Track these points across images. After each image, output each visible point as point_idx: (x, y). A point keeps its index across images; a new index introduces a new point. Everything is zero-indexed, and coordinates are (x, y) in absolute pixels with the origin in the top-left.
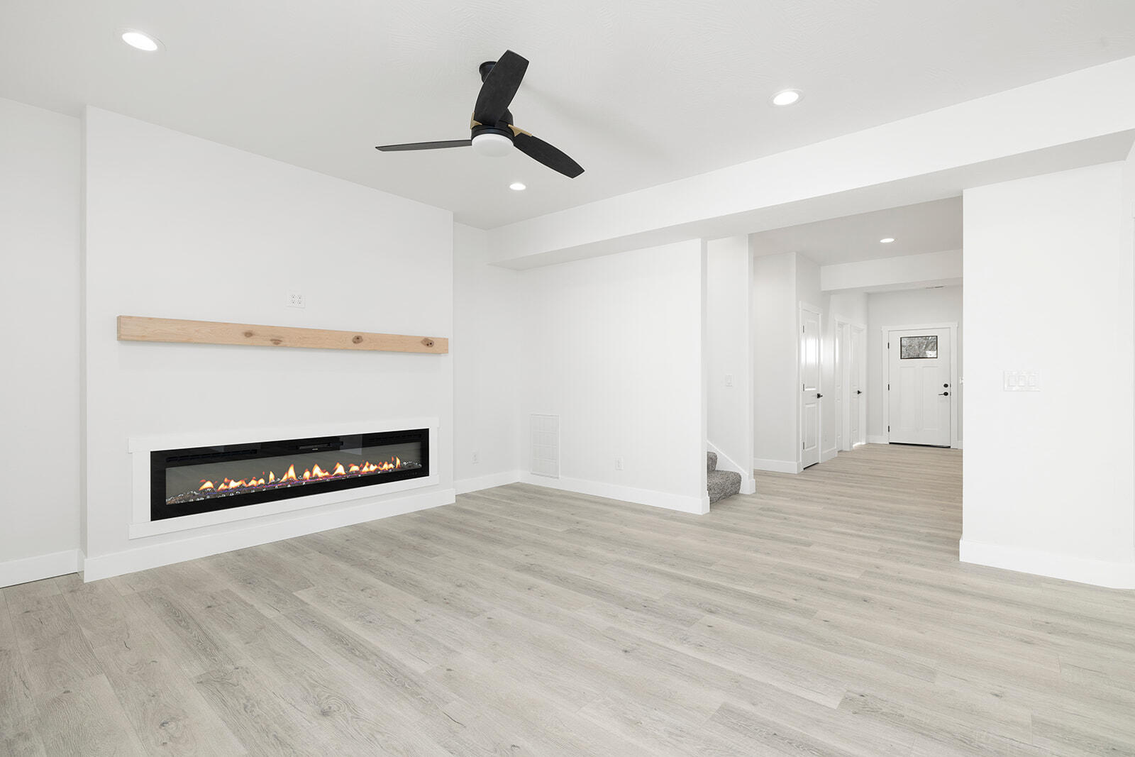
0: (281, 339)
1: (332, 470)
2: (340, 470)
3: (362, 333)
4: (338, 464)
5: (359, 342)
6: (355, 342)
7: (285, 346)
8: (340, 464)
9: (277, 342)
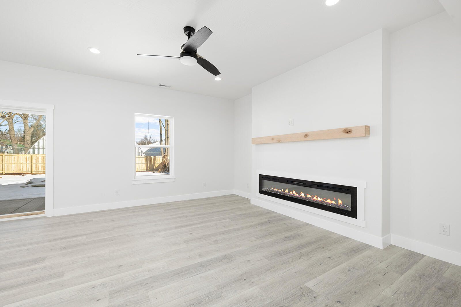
0: (281, 140)
1: (299, 194)
2: (302, 195)
3: (309, 132)
4: (302, 193)
5: (307, 137)
6: (305, 137)
7: (282, 142)
8: (303, 192)
9: (279, 141)
